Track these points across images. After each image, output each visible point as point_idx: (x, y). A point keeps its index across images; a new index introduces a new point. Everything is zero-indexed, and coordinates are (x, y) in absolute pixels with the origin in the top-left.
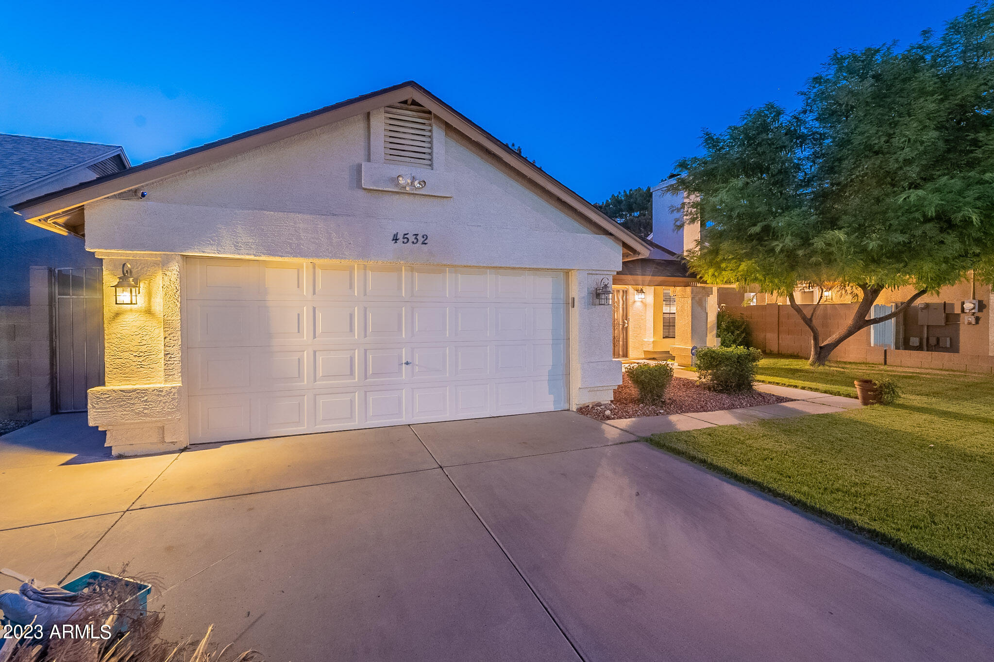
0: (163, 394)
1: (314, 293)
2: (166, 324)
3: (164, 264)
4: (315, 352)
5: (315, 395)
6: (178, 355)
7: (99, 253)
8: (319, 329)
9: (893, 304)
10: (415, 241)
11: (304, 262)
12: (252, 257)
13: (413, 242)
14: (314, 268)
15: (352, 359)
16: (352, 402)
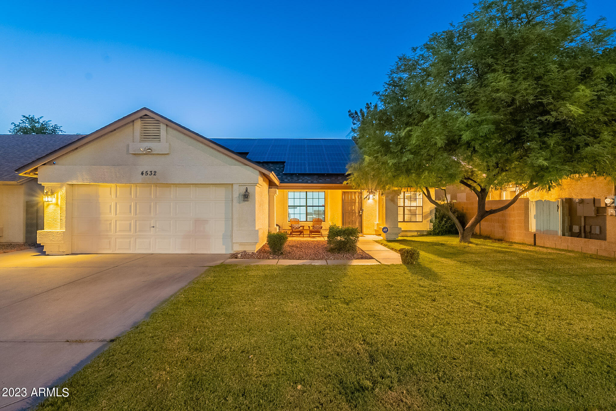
0: (58, 234)
1: (116, 197)
2: (61, 209)
3: (61, 187)
4: (116, 221)
5: (116, 238)
6: (64, 220)
7: (43, 184)
8: (118, 212)
9: (559, 200)
10: (151, 174)
11: (113, 185)
12: (88, 183)
13: (150, 175)
14: (116, 187)
15: (130, 224)
16: (130, 242)
